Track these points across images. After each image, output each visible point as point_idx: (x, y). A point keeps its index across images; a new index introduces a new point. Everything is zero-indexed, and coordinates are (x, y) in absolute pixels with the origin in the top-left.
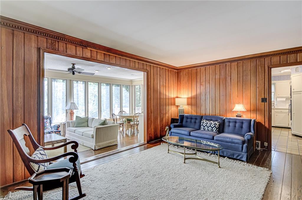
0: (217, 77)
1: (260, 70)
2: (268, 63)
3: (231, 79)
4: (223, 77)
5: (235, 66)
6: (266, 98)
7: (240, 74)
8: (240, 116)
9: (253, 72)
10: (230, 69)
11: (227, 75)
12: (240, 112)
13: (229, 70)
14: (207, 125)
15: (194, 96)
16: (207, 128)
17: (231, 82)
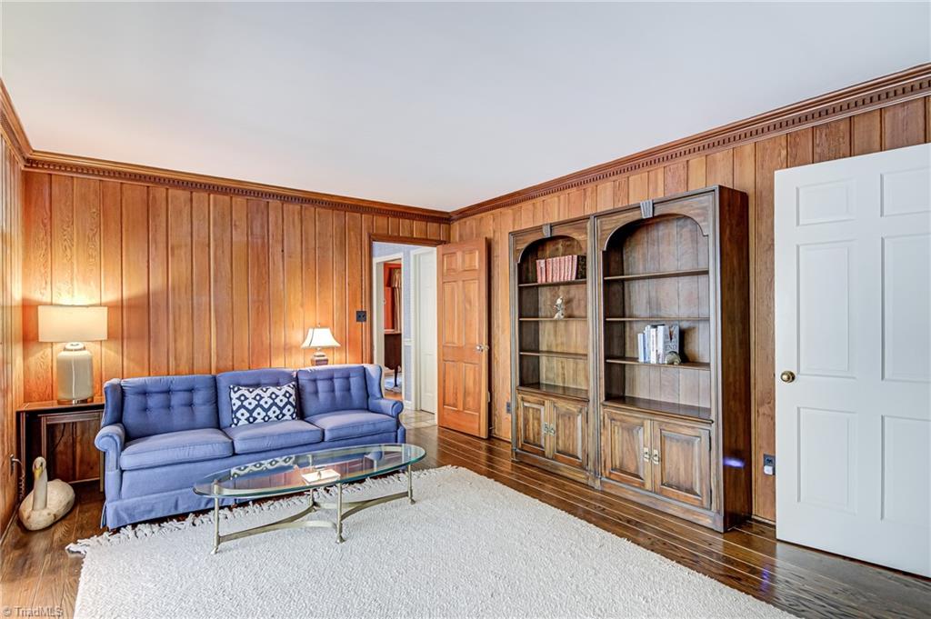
0: (239, 237)
1: (353, 240)
2: (369, 228)
3: (283, 251)
4: (260, 241)
5: (294, 213)
6: (365, 312)
7: (307, 240)
8: (326, 362)
9: (338, 243)
10: (280, 221)
11: (271, 237)
12: (323, 349)
13: (277, 221)
14: (262, 402)
15: (137, 298)
16: (263, 414)
17: (283, 261)
